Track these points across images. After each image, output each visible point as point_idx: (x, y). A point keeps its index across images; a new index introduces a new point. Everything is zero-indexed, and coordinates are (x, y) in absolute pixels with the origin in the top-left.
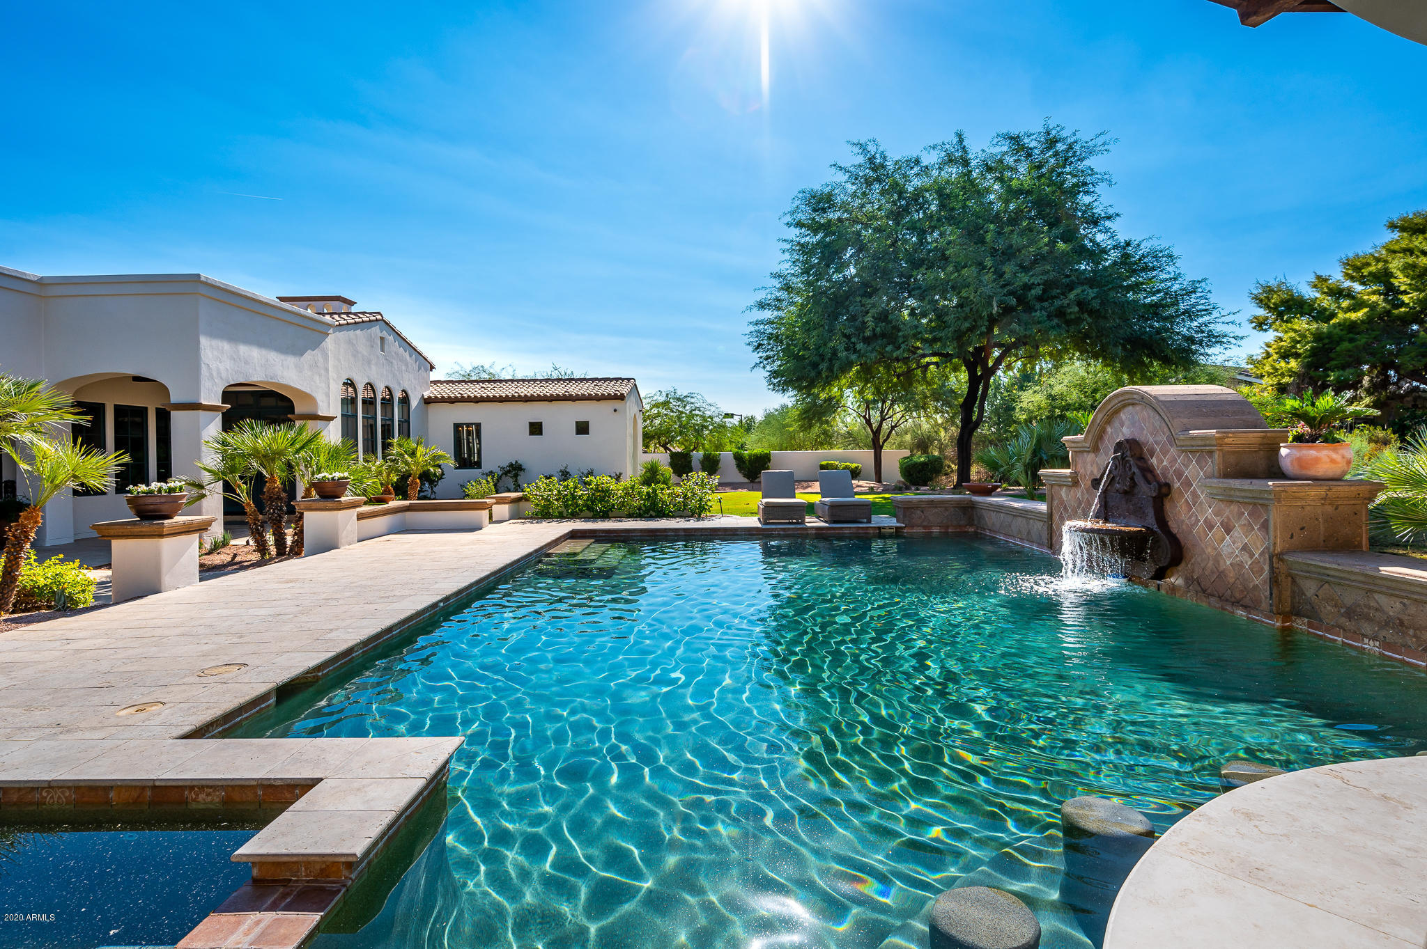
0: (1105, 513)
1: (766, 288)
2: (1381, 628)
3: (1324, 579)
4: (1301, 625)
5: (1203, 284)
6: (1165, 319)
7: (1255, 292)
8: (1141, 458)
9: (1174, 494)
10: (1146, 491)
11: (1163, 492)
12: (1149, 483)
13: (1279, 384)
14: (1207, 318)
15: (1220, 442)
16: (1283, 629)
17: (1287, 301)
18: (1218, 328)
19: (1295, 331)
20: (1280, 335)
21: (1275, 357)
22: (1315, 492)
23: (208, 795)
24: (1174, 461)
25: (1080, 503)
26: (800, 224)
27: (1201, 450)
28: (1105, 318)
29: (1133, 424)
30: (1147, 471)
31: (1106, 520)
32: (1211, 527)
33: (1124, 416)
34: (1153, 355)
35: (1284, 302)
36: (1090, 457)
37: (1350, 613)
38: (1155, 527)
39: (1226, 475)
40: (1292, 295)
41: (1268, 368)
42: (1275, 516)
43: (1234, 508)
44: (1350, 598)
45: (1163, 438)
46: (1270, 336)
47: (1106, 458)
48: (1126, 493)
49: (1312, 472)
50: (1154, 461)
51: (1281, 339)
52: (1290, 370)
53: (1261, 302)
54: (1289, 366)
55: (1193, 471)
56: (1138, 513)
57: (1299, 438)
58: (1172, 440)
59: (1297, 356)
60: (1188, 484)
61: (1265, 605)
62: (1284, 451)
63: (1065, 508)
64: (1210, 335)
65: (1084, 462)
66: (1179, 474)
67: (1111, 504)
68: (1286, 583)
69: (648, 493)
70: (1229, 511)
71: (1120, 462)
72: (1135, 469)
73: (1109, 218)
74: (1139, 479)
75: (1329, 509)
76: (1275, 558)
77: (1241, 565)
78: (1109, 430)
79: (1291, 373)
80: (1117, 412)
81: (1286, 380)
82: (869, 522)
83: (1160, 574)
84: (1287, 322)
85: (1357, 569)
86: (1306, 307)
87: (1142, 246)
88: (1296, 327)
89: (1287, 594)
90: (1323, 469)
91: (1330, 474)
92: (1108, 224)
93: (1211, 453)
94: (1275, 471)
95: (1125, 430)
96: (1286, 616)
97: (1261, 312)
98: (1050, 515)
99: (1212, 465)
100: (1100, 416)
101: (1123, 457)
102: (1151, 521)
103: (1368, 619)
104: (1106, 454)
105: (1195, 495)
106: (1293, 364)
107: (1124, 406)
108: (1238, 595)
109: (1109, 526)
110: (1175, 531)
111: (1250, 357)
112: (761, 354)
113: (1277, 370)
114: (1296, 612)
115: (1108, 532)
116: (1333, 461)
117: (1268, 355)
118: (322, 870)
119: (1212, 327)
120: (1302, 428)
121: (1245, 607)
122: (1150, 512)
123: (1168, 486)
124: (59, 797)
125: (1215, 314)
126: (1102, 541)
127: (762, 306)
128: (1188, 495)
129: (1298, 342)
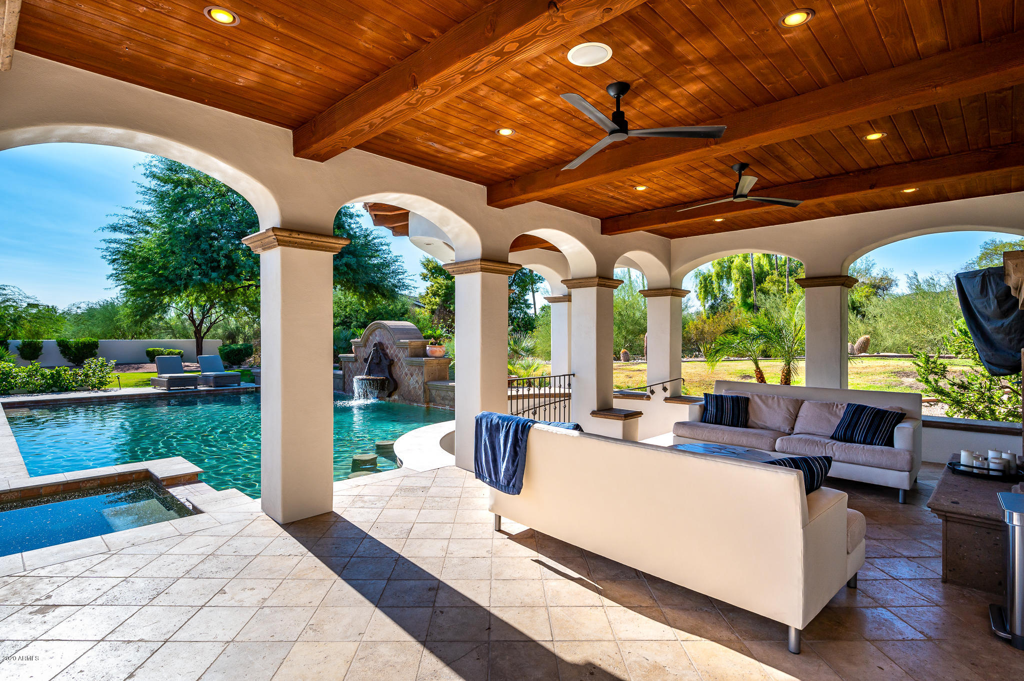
0: (369, 373)
1: (118, 215)
2: (450, 401)
3: (437, 389)
4: (431, 405)
5: (401, 258)
6: (383, 274)
7: (423, 260)
8: (383, 350)
9: (395, 364)
10: (385, 363)
11: (391, 363)
12: (386, 359)
13: (432, 309)
14: (402, 276)
15: (410, 344)
16: (427, 407)
17: (435, 268)
18: (407, 282)
19: (438, 283)
20: (433, 283)
21: (430, 295)
22: (436, 361)
23: (91, 483)
24: (395, 351)
25: (358, 369)
26: (154, 176)
27: (403, 347)
28: (358, 273)
29: (380, 335)
30: (386, 355)
31: (370, 375)
32: (407, 375)
33: (377, 332)
34: (377, 291)
35: (434, 268)
36: (362, 349)
37: (443, 399)
38: (389, 377)
39: (412, 356)
40: (437, 265)
41: (427, 301)
42: (425, 370)
43: (414, 368)
44: (443, 394)
45: (391, 342)
46: (429, 284)
47: (371, 349)
48: (378, 364)
49: (435, 355)
50: (388, 351)
51: (433, 286)
52: (436, 302)
53: (425, 266)
54: (436, 300)
55: (402, 355)
56: (382, 372)
57: (432, 344)
58: (394, 343)
59: (439, 296)
60: (399, 360)
61: (422, 400)
62: (428, 348)
63: (351, 372)
64: (404, 285)
65: (360, 351)
66: (397, 356)
67: (372, 369)
68: (428, 392)
69: (52, 374)
70: (412, 369)
71: (376, 351)
72: (381, 354)
73: (358, 216)
74: (383, 358)
75: (439, 367)
76: (425, 383)
77: (415, 387)
78: (371, 338)
79: (436, 304)
80: (374, 330)
81: (435, 307)
82: (239, 385)
83: (390, 396)
84: (435, 278)
85: (444, 385)
86: (443, 271)
87: (374, 233)
88: (438, 281)
89: (428, 396)
90: (438, 354)
91: (439, 356)
92: (357, 219)
93: (407, 348)
94: (425, 355)
95: (377, 338)
96: (428, 403)
97: (425, 271)
98: (344, 375)
99: (407, 352)
100: (368, 332)
101: (377, 349)
102: (387, 374)
103: (447, 399)
104: (370, 348)
105: (402, 363)
106: (438, 299)
107: (377, 329)
108: (415, 398)
109: (372, 377)
110: (395, 378)
111: (420, 294)
112: (116, 266)
113: (431, 302)
114: (430, 401)
115: (372, 380)
116: (440, 351)
117: (428, 294)
118: (189, 479)
119: (404, 281)
120: (432, 340)
121: (417, 402)
122: (387, 371)
123: (393, 360)
124: (12, 496)
125: (406, 274)
126: (370, 383)
127: (115, 228)
128: (399, 364)
129: (440, 289)
